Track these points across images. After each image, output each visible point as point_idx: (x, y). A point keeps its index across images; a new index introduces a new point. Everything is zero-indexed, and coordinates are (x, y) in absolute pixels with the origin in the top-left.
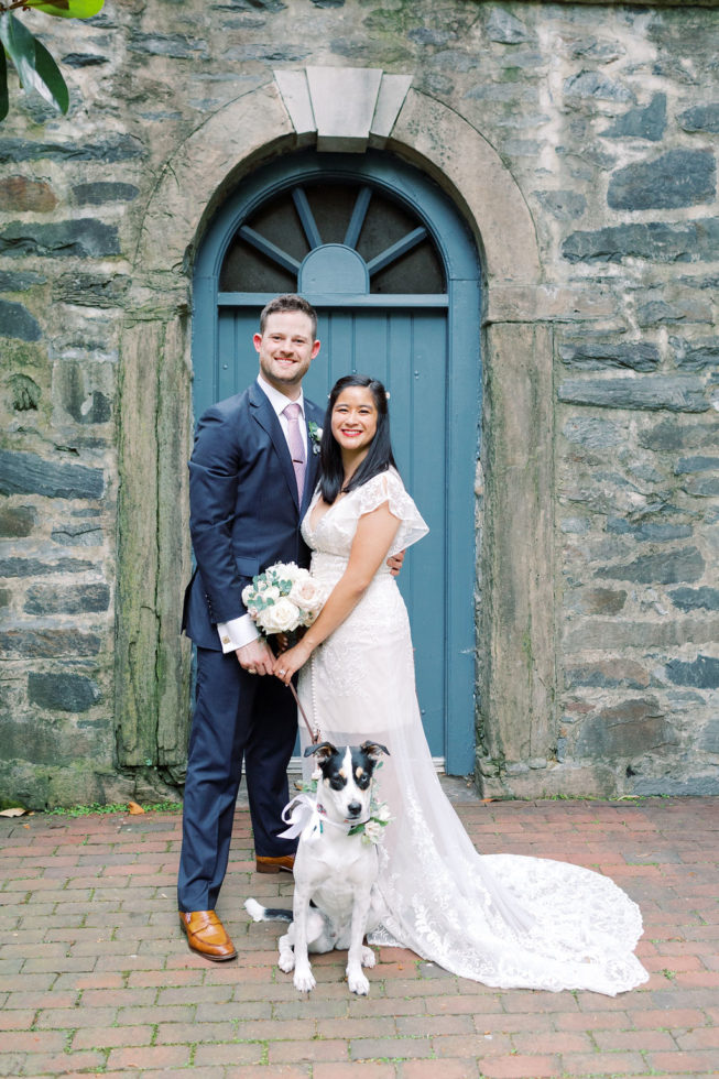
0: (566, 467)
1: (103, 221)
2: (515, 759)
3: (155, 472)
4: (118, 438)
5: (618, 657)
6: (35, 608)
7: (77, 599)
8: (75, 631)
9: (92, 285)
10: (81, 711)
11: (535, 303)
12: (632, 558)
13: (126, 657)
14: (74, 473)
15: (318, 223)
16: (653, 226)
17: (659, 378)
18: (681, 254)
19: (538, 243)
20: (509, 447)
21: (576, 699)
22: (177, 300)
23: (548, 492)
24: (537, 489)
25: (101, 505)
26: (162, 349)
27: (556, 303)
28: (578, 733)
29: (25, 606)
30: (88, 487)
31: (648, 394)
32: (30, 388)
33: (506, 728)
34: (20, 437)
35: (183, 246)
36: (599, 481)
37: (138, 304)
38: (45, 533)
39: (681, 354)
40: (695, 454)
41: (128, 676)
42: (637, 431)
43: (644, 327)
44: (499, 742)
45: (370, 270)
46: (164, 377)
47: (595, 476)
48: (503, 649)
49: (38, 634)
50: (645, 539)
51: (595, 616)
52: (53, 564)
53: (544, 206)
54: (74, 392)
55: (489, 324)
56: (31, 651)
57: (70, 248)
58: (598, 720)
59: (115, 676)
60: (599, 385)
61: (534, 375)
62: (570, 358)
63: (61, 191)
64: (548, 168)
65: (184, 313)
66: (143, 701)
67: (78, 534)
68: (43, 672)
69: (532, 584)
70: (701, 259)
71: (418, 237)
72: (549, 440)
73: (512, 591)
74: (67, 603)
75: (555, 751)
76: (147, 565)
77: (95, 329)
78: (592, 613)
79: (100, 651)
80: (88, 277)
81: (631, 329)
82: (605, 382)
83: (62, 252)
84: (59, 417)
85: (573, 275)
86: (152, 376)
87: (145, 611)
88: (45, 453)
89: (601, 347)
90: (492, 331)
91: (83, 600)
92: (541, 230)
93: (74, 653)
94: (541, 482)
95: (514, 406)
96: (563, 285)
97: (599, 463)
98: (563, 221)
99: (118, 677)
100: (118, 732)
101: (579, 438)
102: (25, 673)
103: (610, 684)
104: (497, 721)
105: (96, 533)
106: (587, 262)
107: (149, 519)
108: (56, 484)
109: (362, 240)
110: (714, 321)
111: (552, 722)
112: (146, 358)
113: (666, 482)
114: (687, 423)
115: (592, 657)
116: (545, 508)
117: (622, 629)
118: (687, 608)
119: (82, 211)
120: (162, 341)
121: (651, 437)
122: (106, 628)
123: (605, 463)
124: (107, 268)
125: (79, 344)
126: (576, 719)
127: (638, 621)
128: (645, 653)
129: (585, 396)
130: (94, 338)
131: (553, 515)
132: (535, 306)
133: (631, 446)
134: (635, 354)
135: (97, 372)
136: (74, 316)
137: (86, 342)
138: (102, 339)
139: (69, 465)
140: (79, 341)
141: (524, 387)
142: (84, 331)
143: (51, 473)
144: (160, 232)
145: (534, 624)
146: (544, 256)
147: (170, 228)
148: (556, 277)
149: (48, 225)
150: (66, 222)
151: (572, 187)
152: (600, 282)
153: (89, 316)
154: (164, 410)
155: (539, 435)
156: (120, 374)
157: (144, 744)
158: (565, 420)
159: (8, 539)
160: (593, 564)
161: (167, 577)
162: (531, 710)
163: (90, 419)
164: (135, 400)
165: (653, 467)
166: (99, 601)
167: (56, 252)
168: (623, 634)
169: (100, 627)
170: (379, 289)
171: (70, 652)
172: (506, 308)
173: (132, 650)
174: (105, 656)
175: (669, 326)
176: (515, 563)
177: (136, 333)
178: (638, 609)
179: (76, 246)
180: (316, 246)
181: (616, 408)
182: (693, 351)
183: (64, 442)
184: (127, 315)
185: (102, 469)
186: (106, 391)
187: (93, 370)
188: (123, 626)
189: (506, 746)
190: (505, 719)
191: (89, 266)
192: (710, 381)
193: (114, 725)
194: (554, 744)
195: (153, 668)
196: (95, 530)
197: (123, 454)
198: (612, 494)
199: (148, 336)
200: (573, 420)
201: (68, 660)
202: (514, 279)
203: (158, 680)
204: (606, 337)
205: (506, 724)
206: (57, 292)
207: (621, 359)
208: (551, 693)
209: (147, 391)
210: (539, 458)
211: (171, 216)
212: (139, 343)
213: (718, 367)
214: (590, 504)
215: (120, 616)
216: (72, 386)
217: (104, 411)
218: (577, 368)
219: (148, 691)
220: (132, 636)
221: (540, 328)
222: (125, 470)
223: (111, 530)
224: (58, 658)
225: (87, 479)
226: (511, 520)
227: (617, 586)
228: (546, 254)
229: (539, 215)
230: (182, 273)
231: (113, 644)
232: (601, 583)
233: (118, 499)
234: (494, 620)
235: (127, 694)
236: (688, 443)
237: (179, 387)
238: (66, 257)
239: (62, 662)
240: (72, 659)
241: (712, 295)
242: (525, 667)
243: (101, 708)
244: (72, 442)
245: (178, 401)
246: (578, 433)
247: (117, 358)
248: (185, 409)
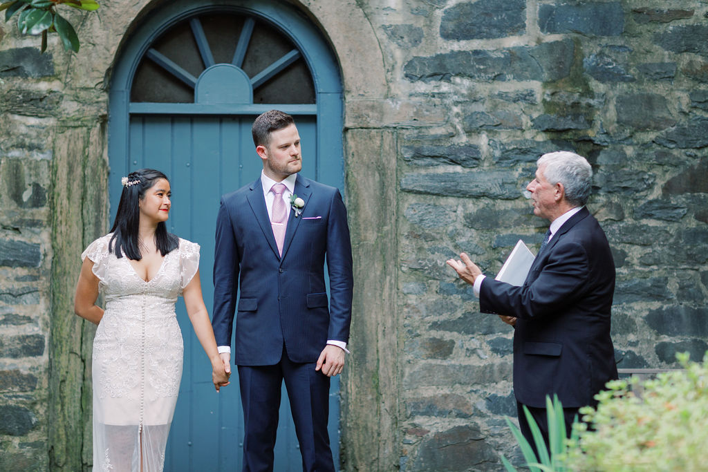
0: (407, 242)
4: (51, 219)
5: (449, 393)
7: (19, 347)
8: (17, 372)
9: (32, 100)
10: (22, 435)
11: (382, 113)
12: (459, 314)
13: (58, 393)
14: (17, 247)
15: (212, 46)
16: (476, 52)
17: (480, 173)
18: (498, 75)
19: (384, 66)
20: (362, 226)
21: (415, 425)
22: (99, 111)
23: (393, 262)
24: (384, 259)
25: (38, 272)
26: (87, 149)
27: (399, 113)
28: (416, 452)
30: (27, 258)
31: (471, 185)
33: (359, 448)
35: (103, 69)
36: (433, 253)
37: (68, 114)
39: (498, 153)
40: (509, 232)
41: (59, 407)
42: (463, 214)
43: (469, 132)
44: (354, 459)
45: (253, 85)
46: (88, 171)
47: (430, 250)
48: (357, 386)
50: (469, 299)
51: (430, 361)
53: (390, 38)
54: (17, 184)
55: (346, 130)
57: (15, 71)
58: (432, 442)
59: (48, 407)
60: (432, 177)
62: (410, 156)
63: (8, 25)
64: (393, 7)
65: (104, 120)
66: (71, 427)
67: (20, 295)
69: (380, 335)
70: (514, 78)
71: (292, 58)
72: (393, 221)
73: (364, 340)
74: (10, 350)
75: (399, 467)
76: (74, 320)
77: (34, 134)
78: (428, 358)
79: (37, 387)
80: (29, 93)
81: (458, 134)
82: (438, 175)
83: (8, 73)
84: (5, 203)
85: (413, 91)
86: (79, 171)
87: (73, 356)
89: (435, 148)
90: (349, 135)
92: (387, 56)
93: (16, 389)
94: (387, 253)
95: (365, 194)
96: (405, 99)
97: (434, 239)
98: (405, 49)
99: (51, 408)
100: (51, 451)
101: (417, 220)
103: (442, 414)
104: (352, 443)
105: (34, 294)
106: (423, 81)
108: (3, 256)
109: (248, 59)
110: (524, 128)
111: (396, 444)
112: (75, 156)
113: (486, 255)
114: (502, 208)
115: (427, 392)
116: (390, 274)
117: (452, 370)
118: (504, 353)
119: (24, 41)
120: (87, 143)
121: (474, 219)
122: (42, 369)
123: (437, 240)
124: (43, 86)
125: (21, 146)
126: (414, 441)
127: (464, 364)
128: (469, 389)
129: (422, 186)
130: (33, 141)
131: (397, 278)
132: (383, 115)
133: (459, 226)
134: (462, 153)
135: (35, 167)
136: (18, 123)
137: (27, 144)
138: (40, 142)
139: (13, 241)
140: (21, 143)
141: (374, 179)
142: (26, 135)
144: (86, 58)
145: (381, 366)
146: (389, 77)
147: (94, 55)
148: (399, 93)
150: (11, 50)
151: (412, 22)
152: (434, 97)
153: (29, 124)
154: (89, 197)
155: (385, 217)
156: (53, 169)
157: (71, 461)
158: (406, 205)
160: (428, 319)
162: (379, 435)
163: (30, 205)
164: (65, 189)
165: (475, 242)
166: (36, 348)
167: (4, 74)
168: (452, 374)
169: (37, 369)
170: (262, 100)
171: (13, 388)
172: (360, 117)
173: (62, 386)
174: (41, 391)
175: (489, 131)
176: (367, 318)
177: (66, 137)
178: (464, 354)
179: (20, 69)
180: (210, 66)
181: (446, 196)
182: (507, 151)
183: (9, 222)
184: (59, 123)
185: (39, 244)
186: (43, 181)
187: (33, 166)
188: (55, 367)
189: (359, 463)
190: (359, 442)
191: (30, 85)
192: (521, 175)
193: (48, 446)
194: (398, 461)
195: (79, 402)
196: (34, 292)
197: (56, 232)
198: (443, 264)
199: (76, 140)
200: (413, 205)
201: (11, 394)
202: (366, 95)
203: (82, 411)
204: (439, 140)
205: (359, 445)
206: (4, 105)
207: (451, 157)
208: (395, 421)
209: (75, 183)
210: (386, 235)
211: (94, 45)
212: (68, 145)
213: (528, 164)
214: (426, 272)
215: (53, 360)
216: (16, 178)
217: (41, 198)
218: (415, 164)
219: (75, 419)
220: (62, 376)
221: (387, 133)
222: (58, 244)
223: (46, 292)
224: (4, 393)
225: (27, 252)
226: (363, 285)
227: (448, 336)
228: (392, 74)
229: (386, 44)
230: (102, 89)
231: (47, 382)
232: (435, 334)
233: (52, 267)
234: (350, 364)
235: (58, 421)
236: (503, 223)
237: (100, 179)
238: (11, 78)
239: (7, 396)
240: (14, 394)
241: (522, 107)
242: (375, 400)
243: (38, 432)
244: (15, 223)
245: (99, 190)
246: (416, 216)
247: (51, 157)
248: (105, 197)
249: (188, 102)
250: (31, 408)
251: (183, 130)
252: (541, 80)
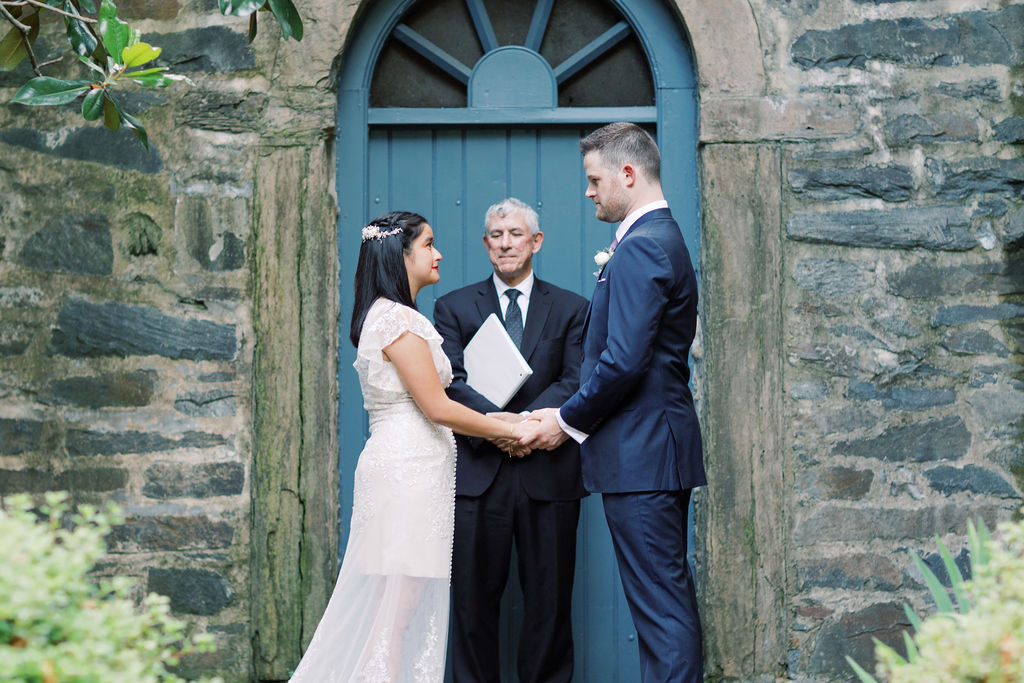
0: (798, 319)
1: (234, 29)
2: (736, 675)
3: (296, 328)
4: (252, 286)
5: (864, 552)
6: (157, 489)
7: (206, 481)
8: (203, 518)
9: (221, 106)
10: (211, 614)
11: (758, 119)
12: (879, 430)
13: (264, 550)
14: (202, 331)
15: (493, 18)
16: (905, 22)
17: (913, 209)
18: (939, 56)
19: (761, 45)
20: (728, 295)
21: (811, 602)
22: (322, 121)
23: (775, 350)
24: (762, 346)
25: (233, 367)
26: (305, 180)
27: (784, 118)
28: (813, 643)
29: (145, 489)
30: (217, 347)
31: (898, 229)
32: (149, 229)
33: (724, 637)
34: (137, 287)
35: (329, 57)
36: (838, 336)
37: (276, 127)
38: (167, 401)
39: (939, 179)
40: (958, 302)
41: (266, 572)
42: (884, 274)
43: (894, 147)
44: (716, 654)
45: (558, 78)
46: (307, 214)
47: (833, 330)
48: (720, 542)
49: (160, 522)
50: (895, 407)
51: (834, 502)
52: (177, 438)
53: (769, 1)
55: (702, 145)
56: (151, 542)
57: (195, 63)
58: (838, 628)
59: (250, 572)
60: (837, 218)
61: (757, 207)
62: (801, 185)
65: (330, 135)
66: (284, 602)
68: (166, 567)
69: (756, 462)
70: (965, 62)
71: (617, 35)
72: (775, 286)
73: (731, 470)
74: (193, 485)
75: (786, 666)
76: (288, 439)
77: (225, 158)
78: (831, 497)
79: (234, 542)
80: (217, 96)
81: (877, 149)
82: (845, 215)
83: (186, 66)
84: (183, 263)
85: (806, 84)
86: (293, 213)
87: (286, 495)
88: (166, 307)
89: (841, 171)
90: (706, 153)
91: (213, 481)
92: (765, 30)
93: (202, 545)
94: (766, 335)
95: (732, 245)
96: (792, 96)
97: (839, 313)
98: (792, 18)
99: (254, 573)
100: (255, 638)
101: (813, 284)
102: (145, 569)
103: (853, 584)
104: (714, 629)
105: (228, 401)
106: (822, 68)
107: (290, 384)
108: (180, 344)
110: (980, 138)
111: (782, 631)
112: (287, 191)
113: (922, 337)
114: (947, 264)
115: (831, 551)
116: (772, 369)
117: (868, 517)
118: (949, 491)
119: (208, 17)
120: (305, 172)
121: (903, 282)
122: (240, 515)
123: (844, 314)
124: (239, 85)
125: (206, 176)
126: (810, 626)
127: (887, 507)
128: (896, 546)
129: (821, 232)
130: (224, 169)
131: (782, 375)
132: (758, 122)
133: (879, 293)
134: (882, 180)
135: (228, 208)
136: (201, 142)
137: (215, 173)
138: (234, 170)
139: (196, 321)
140: (206, 173)
141: (746, 222)
142: (213, 160)
143: (174, 330)
145: (758, 510)
146: (769, 62)
147: (314, 36)
148: (784, 87)
149: (170, 35)
150: (190, 31)
152: (839, 92)
153: (218, 143)
154: (308, 253)
155: (764, 280)
156: (255, 211)
157: (286, 654)
158: (796, 261)
159: (123, 408)
160: (830, 437)
161: (312, 453)
162: (755, 616)
163: (220, 266)
164: (273, 241)
165: (904, 318)
166: (232, 482)
167: (179, 67)
168: (869, 523)
169: (233, 514)
170: (571, 100)
171: (197, 543)
172: (722, 126)
173: (271, 540)
174: (239, 549)
175: (925, 145)
176: (735, 436)
177: (273, 163)
178: (887, 492)
179: (203, 59)
180: (490, 49)
181: (859, 246)
182: (955, 175)
183: (189, 292)
184: (263, 140)
185: (234, 325)
186: (239, 231)
187: (223, 207)
188: (260, 514)
189: (725, 659)
190: (724, 626)
191: (219, 83)
192: (977, 212)
193: (250, 630)
194: (784, 658)
195: (297, 563)
196: (227, 397)
197: (259, 307)
198: (855, 352)
199: (288, 165)
200: (806, 261)
201: (195, 552)
202: (732, 90)
203: (302, 578)
204: (847, 159)
205: (725, 632)
206: (180, 114)
207: (866, 186)
208: (780, 595)
209: (287, 232)
210: (765, 308)
211: (314, 21)
212: (277, 174)
213: (988, 195)
214: (828, 365)
215: (256, 501)
216: (200, 225)
217: (236, 256)
218: (810, 197)
219: (290, 590)
220: (271, 524)
221: (765, 149)
222: (262, 326)
223: (246, 398)
224: (183, 550)
225: (218, 338)
226: (730, 385)
227: (862, 464)
228: (772, 58)
229: (763, 11)
230: (327, 88)
231: (248, 534)
232: (842, 461)
233: (254, 361)
234: (710, 507)
235: (265, 593)
236: (949, 288)
237: (325, 226)
238: (190, 73)
239: (189, 556)
240: (200, 552)
241: (978, 106)
242: (749, 563)
243: (235, 610)
244: (198, 294)
245: (324, 243)
246: (812, 278)
247: (252, 192)
248: (332, 253)
249: (457, 106)
250: (225, 573)
251: (450, 148)
252: (1007, 63)
